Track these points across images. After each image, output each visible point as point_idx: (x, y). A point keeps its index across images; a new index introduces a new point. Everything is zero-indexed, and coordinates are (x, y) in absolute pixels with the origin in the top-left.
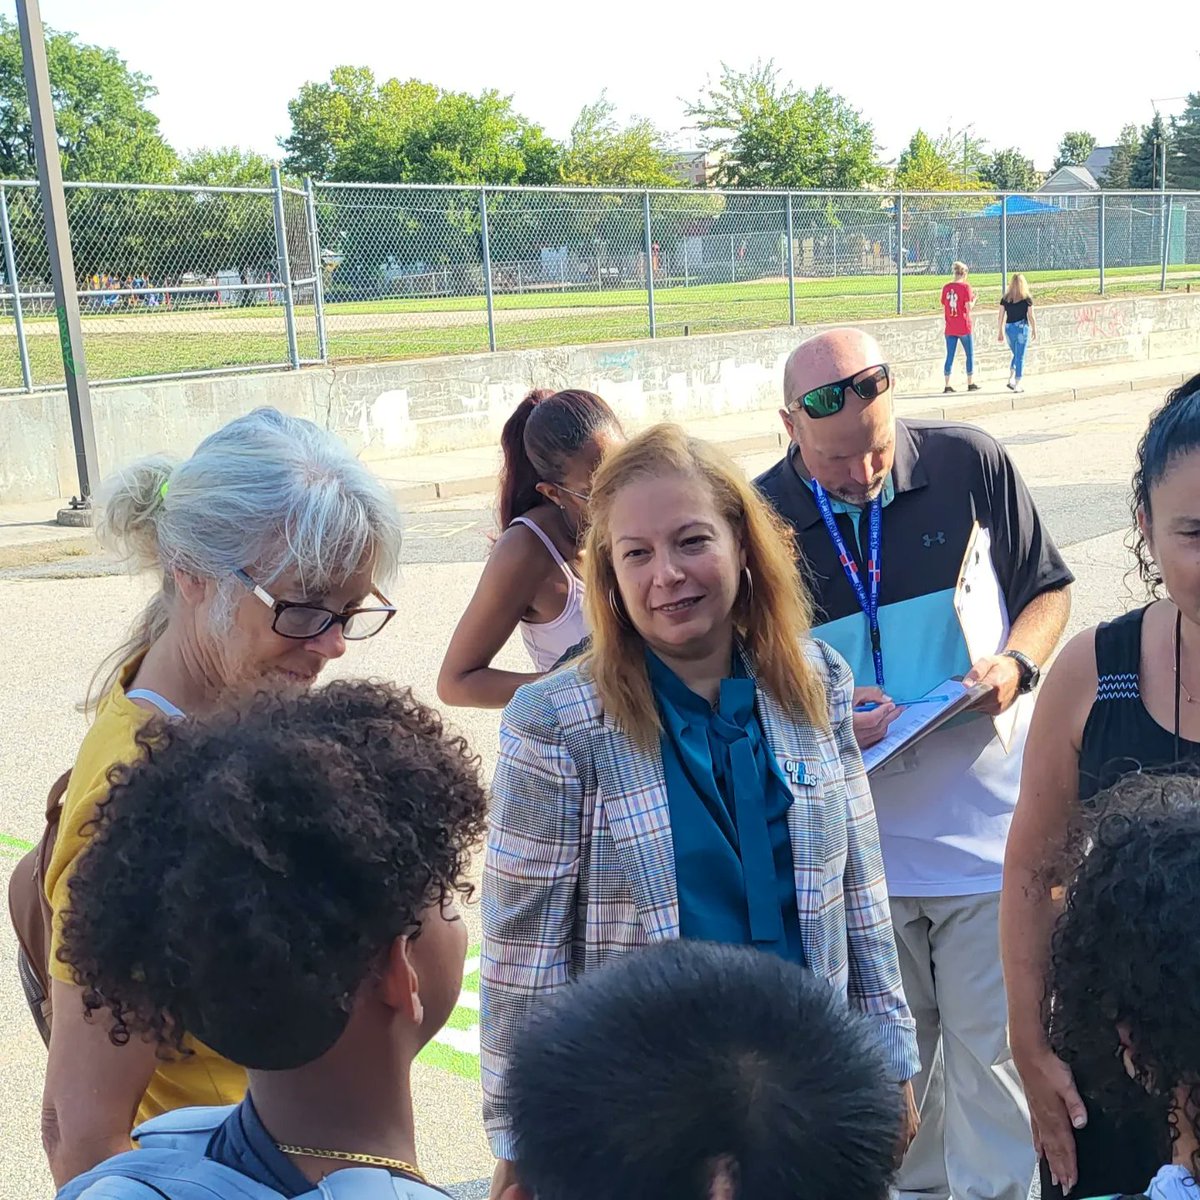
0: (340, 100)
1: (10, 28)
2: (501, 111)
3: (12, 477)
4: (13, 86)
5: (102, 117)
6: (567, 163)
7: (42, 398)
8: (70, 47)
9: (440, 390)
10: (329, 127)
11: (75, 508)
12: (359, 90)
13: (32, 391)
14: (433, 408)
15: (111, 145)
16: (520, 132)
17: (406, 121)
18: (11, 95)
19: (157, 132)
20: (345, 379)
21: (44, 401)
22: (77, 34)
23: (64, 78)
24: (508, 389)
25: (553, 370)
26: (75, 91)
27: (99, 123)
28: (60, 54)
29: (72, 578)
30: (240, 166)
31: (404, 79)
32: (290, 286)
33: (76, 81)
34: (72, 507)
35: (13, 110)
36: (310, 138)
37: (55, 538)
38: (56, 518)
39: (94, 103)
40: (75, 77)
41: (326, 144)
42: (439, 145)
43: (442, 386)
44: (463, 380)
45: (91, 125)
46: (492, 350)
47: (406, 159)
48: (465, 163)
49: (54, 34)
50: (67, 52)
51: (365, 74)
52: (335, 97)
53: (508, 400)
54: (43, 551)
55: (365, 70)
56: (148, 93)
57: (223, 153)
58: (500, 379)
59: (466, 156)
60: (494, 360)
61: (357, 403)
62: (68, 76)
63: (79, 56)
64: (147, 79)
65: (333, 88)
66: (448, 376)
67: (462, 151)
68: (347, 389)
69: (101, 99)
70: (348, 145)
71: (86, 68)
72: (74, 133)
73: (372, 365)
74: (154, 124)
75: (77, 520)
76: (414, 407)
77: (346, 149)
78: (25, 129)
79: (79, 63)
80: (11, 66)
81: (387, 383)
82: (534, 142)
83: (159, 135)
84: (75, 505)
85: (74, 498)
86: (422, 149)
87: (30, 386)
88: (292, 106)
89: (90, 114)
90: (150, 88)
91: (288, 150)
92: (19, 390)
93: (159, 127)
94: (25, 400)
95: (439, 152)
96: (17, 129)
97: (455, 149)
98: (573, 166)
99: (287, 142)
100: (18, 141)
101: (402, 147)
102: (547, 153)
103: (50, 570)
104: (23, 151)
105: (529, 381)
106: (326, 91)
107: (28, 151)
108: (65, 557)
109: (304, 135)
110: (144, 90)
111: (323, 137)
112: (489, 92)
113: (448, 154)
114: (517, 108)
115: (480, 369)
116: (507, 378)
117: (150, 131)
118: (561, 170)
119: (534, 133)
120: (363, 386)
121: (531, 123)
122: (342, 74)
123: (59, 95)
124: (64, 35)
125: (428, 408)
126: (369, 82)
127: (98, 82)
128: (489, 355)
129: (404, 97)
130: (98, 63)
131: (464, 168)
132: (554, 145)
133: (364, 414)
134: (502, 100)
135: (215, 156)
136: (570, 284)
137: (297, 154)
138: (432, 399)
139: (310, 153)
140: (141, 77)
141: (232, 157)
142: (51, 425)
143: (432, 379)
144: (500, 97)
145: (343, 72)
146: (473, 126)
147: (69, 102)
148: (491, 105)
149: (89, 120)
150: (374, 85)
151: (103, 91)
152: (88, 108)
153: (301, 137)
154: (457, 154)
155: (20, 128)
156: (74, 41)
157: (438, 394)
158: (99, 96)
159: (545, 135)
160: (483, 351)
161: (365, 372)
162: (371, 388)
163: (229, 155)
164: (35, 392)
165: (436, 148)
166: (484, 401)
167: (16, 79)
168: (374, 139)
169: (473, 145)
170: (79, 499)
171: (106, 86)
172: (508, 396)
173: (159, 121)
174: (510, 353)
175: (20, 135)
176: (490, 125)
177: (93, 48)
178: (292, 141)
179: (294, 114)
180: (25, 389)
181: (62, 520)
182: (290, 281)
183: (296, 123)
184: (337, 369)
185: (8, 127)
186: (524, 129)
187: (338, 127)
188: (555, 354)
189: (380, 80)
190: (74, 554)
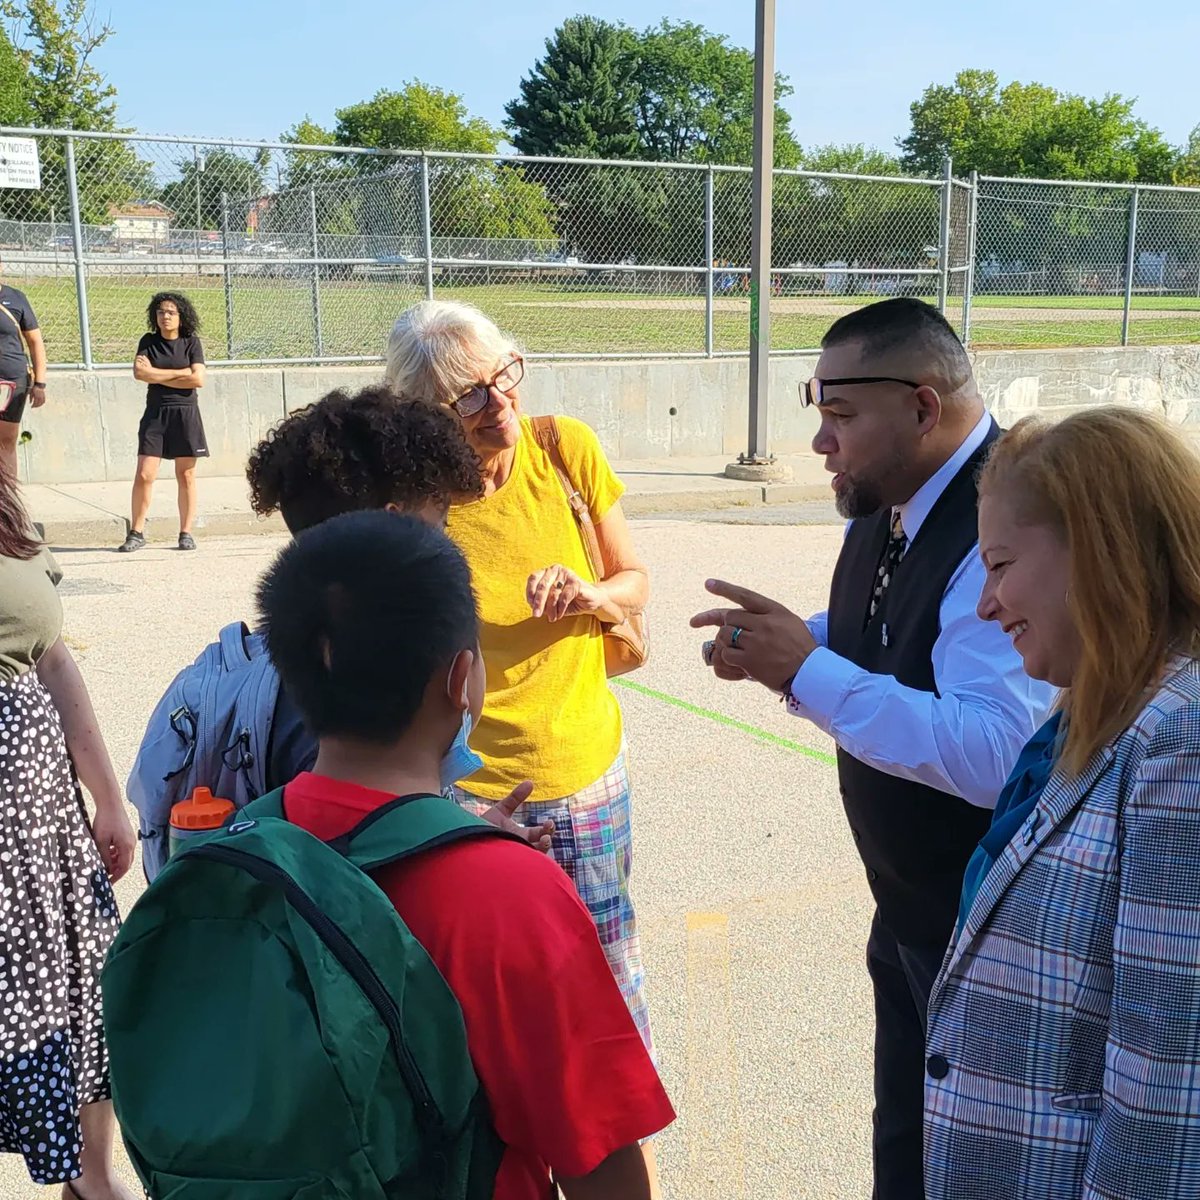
0: (962, 101)
1: (671, 30)
2: (1120, 115)
3: (686, 433)
4: (667, 84)
5: (740, 115)
6: (1181, 169)
7: (719, 363)
8: (722, 48)
9: (1071, 380)
10: (948, 129)
11: (742, 463)
12: (981, 93)
13: (711, 356)
14: (1062, 396)
15: (746, 141)
16: (1137, 137)
17: (1027, 123)
18: (664, 92)
19: (788, 129)
20: (984, 363)
21: (721, 365)
22: (728, 36)
23: (712, 77)
24: (1136, 382)
25: (1182, 367)
26: (720, 90)
27: (737, 119)
28: (712, 55)
29: (743, 524)
30: (861, 163)
31: (1025, 83)
32: (946, 273)
33: (723, 81)
34: (739, 462)
35: (663, 106)
36: (927, 139)
37: (725, 488)
38: (724, 471)
39: (735, 101)
40: (722, 76)
41: (941, 144)
42: (1056, 147)
43: (1073, 375)
44: (1094, 371)
45: (730, 122)
46: (1123, 344)
47: (1021, 161)
48: (1079, 166)
49: (709, 36)
50: (718, 51)
51: (989, 78)
52: (957, 99)
53: (1134, 394)
54: (714, 499)
55: (991, 74)
56: (784, 92)
57: (848, 151)
58: (1130, 372)
59: (1081, 159)
60: (1126, 354)
61: (992, 386)
62: (716, 76)
63: (728, 57)
64: (785, 79)
65: (957, 91)
66: (1080, 366)
67: (1078, 153)
68: (985, 373)
69: (741, 98)
70: (966, 145)
71: (732, 68)
72: (714, 128)
73: (1011, 352)
74: (787, 121)
75: (743, 474)
76: (1045, 394)
77: (964, 149)
78: (671, 123)
79: (728, 63)
80: (668, 65)
81: (1022, 370)
82: (1150, 146)
83: (789, 132)
84: (742, 459)
85: (742, 454)
86: (1037, 151)
87: (711, 351)
88: (914, 107)
89: (731, 111)
90: (786, 88)
91: (905, 150)
92: (700, 354)
93: (790, 124)
94: (706, 364)
95: (1056, 153)
96: (664, 123)
97: (1071, 151)
98: (1186, 171)
99: (904, 142)
100: (664, 134)
101: (1019, 148)
102: (1162, 158)
103: (721, 516)
104: (668, 144)
105: (1157, 377)
106: (950, 93)
107: (672, 144)
108: (732, 506)
109: (923, 135)
110: (781, 90)
111: (939, 138)
112: (1111, 97)
113: (1063, 156)
114: (1136, 113)
115: (1112, 361)
116: (1136, 372)
117: (782, 129)
118: (1174, 174)
119: (1151, 138)
120: (1000, 370)
121: (1150, 127)
122: (967, 79)
123: (705, 93)
124: (717, 37)
125: (1056, 396)
126: (992, 86)
127: (741, 81)
128: (1121, 348)
129: (1024, 101)
130: (744, 63)
131: (1078, 170)
132: (1170, 150)
133: (997, 399)
134: (1124, 104)
135: (840, 152)
136: (1166, 289)
137: (913, 153)
138: (1063, 388)
139: (926, 152)
140: (780, 77)
141: (856, 154)
142: (725, 388)
143: (1064, 369)
144: (1122, 102)
145: (968, 76)
146: (1091, 130)
147: (713, 100)
148: (1112, 110)
149: (728, 117)
150: (998, 89)
151: (745, 90)
152: (728, 106)
153: (919, 137)
154: (1073, 157)
155: (668, 123)
156: (724, 44)
157: (1068, 382)
158: (740, 94)
159: (1162, 140)
160: (1113, 345)
161: (1004, 358)
162: (1007, 374)
163: (853, 152)
164: (714, 357)
165: (1052, 150)
166: (1111, 393)
167: (669, 77)
168: (993, 139)
169: (1089, 149)
170: (746, 455)
171: (748, 85)
172: (1134, 389)
173: (790, 119)
174: (1142, 348)
175: (667, 129)
176: (1109, 128)
177: (741, 50)
178: (909, 141)
179: (915, 116)
180: (705, 354)
181: (729, 474)
182: (946, 268)
183: (916, 124)
184: (979, 353)
185: (657, 121)
186: (1141, 134)
187: (956, 128)
188: (1186, 352)
189: (1003, 84)
190: (739, 504)
